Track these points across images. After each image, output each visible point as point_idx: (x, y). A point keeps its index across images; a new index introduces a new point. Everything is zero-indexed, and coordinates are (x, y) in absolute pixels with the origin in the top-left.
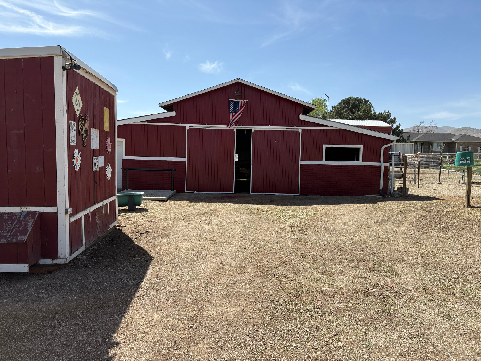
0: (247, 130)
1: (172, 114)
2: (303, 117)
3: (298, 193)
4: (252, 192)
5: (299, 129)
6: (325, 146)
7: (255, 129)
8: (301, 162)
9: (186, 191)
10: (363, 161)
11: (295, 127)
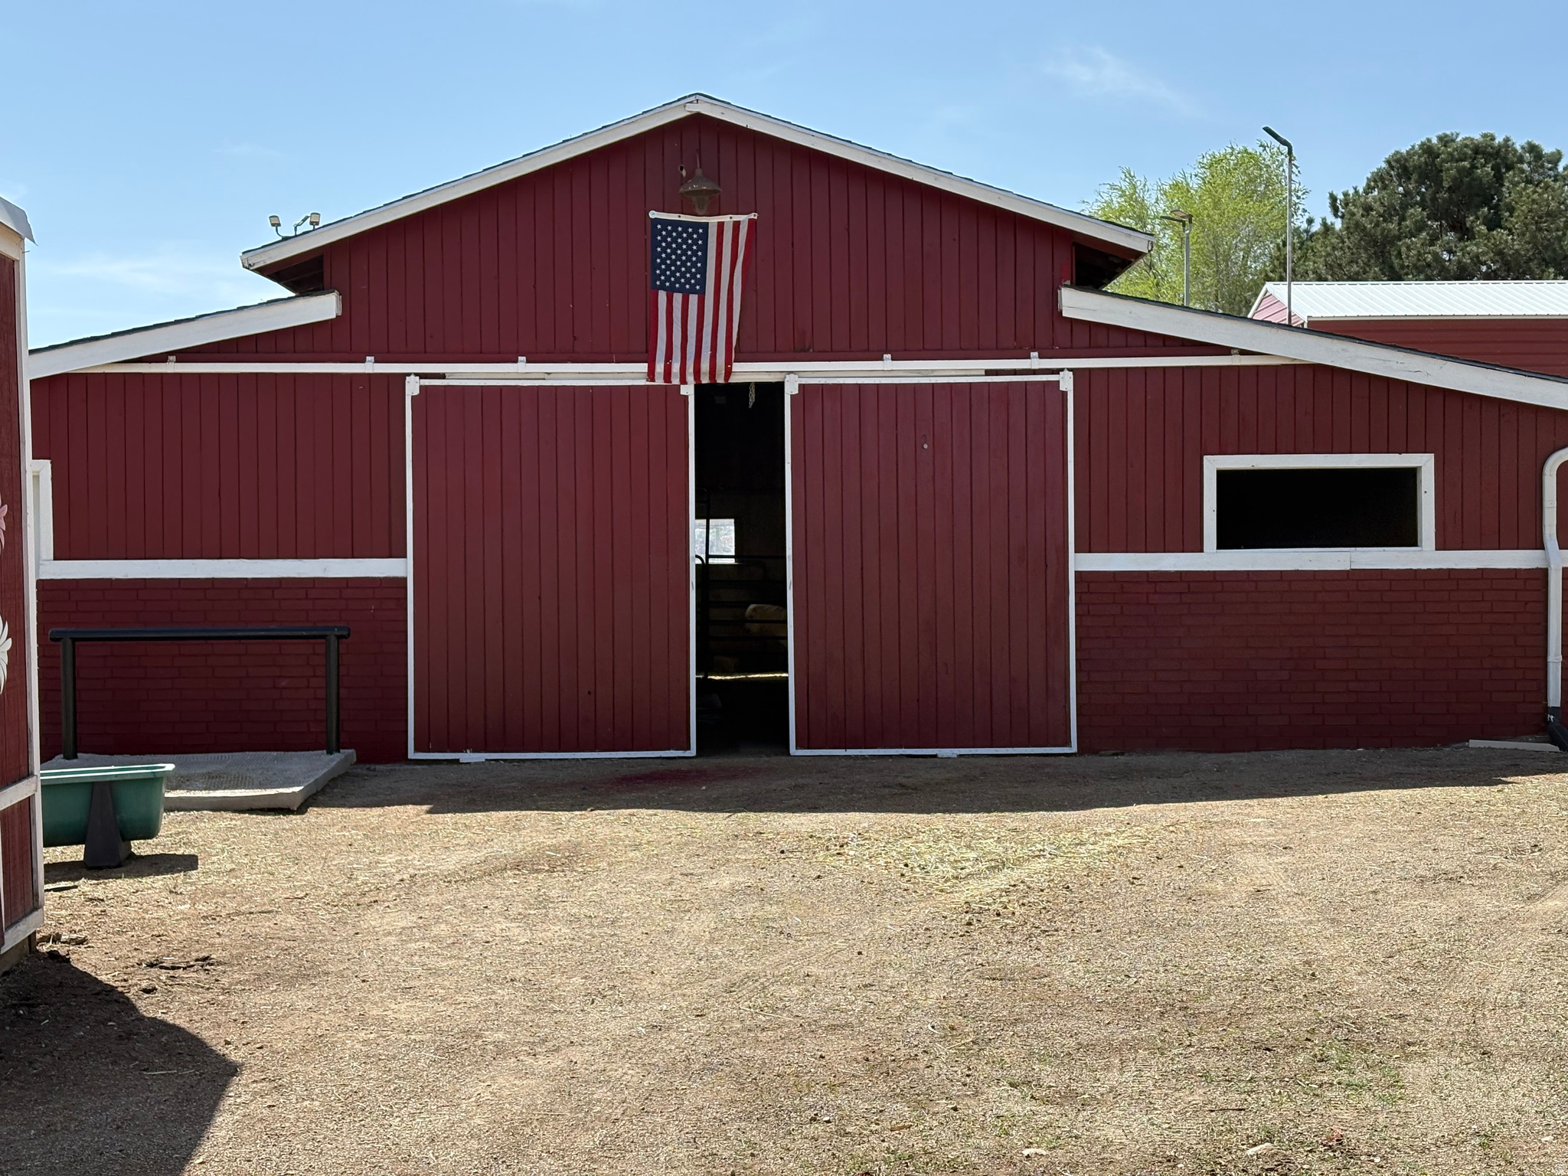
0: (759, 385)
1: (324, 307)
2: (1076, 304)
3: (1068, 743)
4: (799, 746)
5: (1057, 371)
6: (1213, 465)
7: (804, 381)
8: (1080, 562)
9: (412, 755)
10: (1442, 544)
11: (1035, 362)
